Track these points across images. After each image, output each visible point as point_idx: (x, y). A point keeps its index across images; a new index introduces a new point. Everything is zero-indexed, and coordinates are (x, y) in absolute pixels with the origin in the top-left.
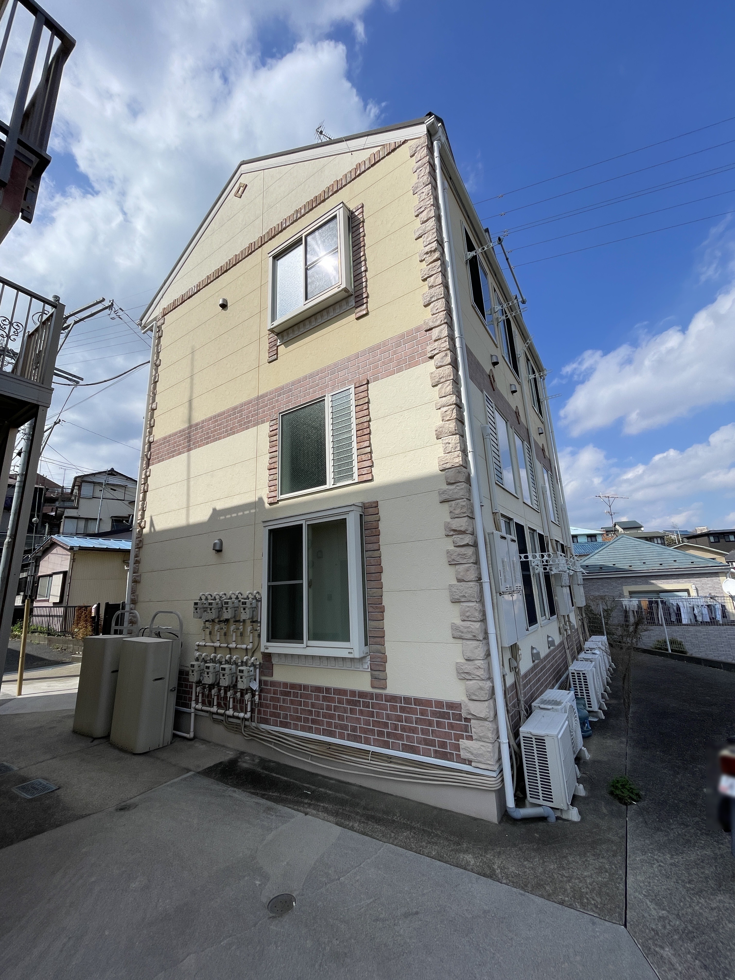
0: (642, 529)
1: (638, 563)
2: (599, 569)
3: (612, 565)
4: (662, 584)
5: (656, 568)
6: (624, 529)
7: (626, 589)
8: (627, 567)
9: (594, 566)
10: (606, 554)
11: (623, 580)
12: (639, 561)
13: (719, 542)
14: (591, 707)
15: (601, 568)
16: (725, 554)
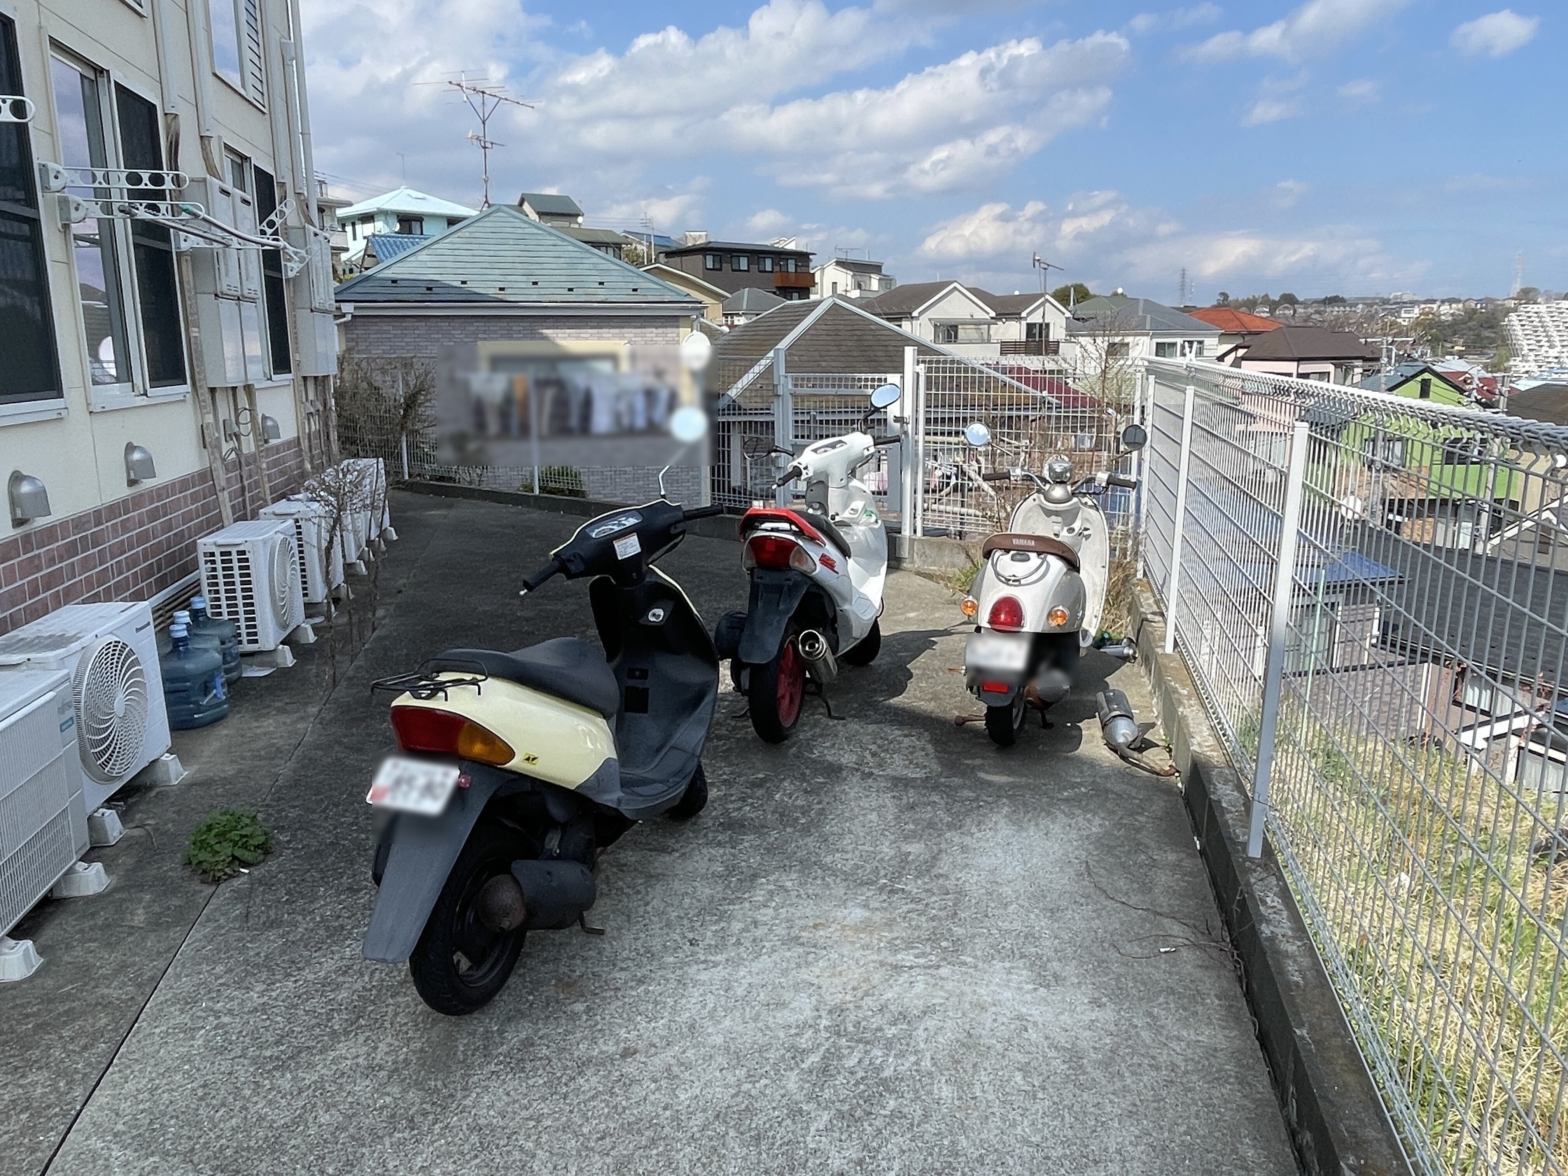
0: (580, 219)
1: (523, 283)
2: (424, 291)
3: (459, 284)
4: (565, 338)
5: (558, 298)
6: (541, 214)
7: (488, 348)
8: (492, 291)
9: (414, 283)
10: (449, 252)
11: (480, 324)
12: (524, 278)
13: (720, 269)
14: (256, 641)
15: (429, 289)
16: (723, 296)
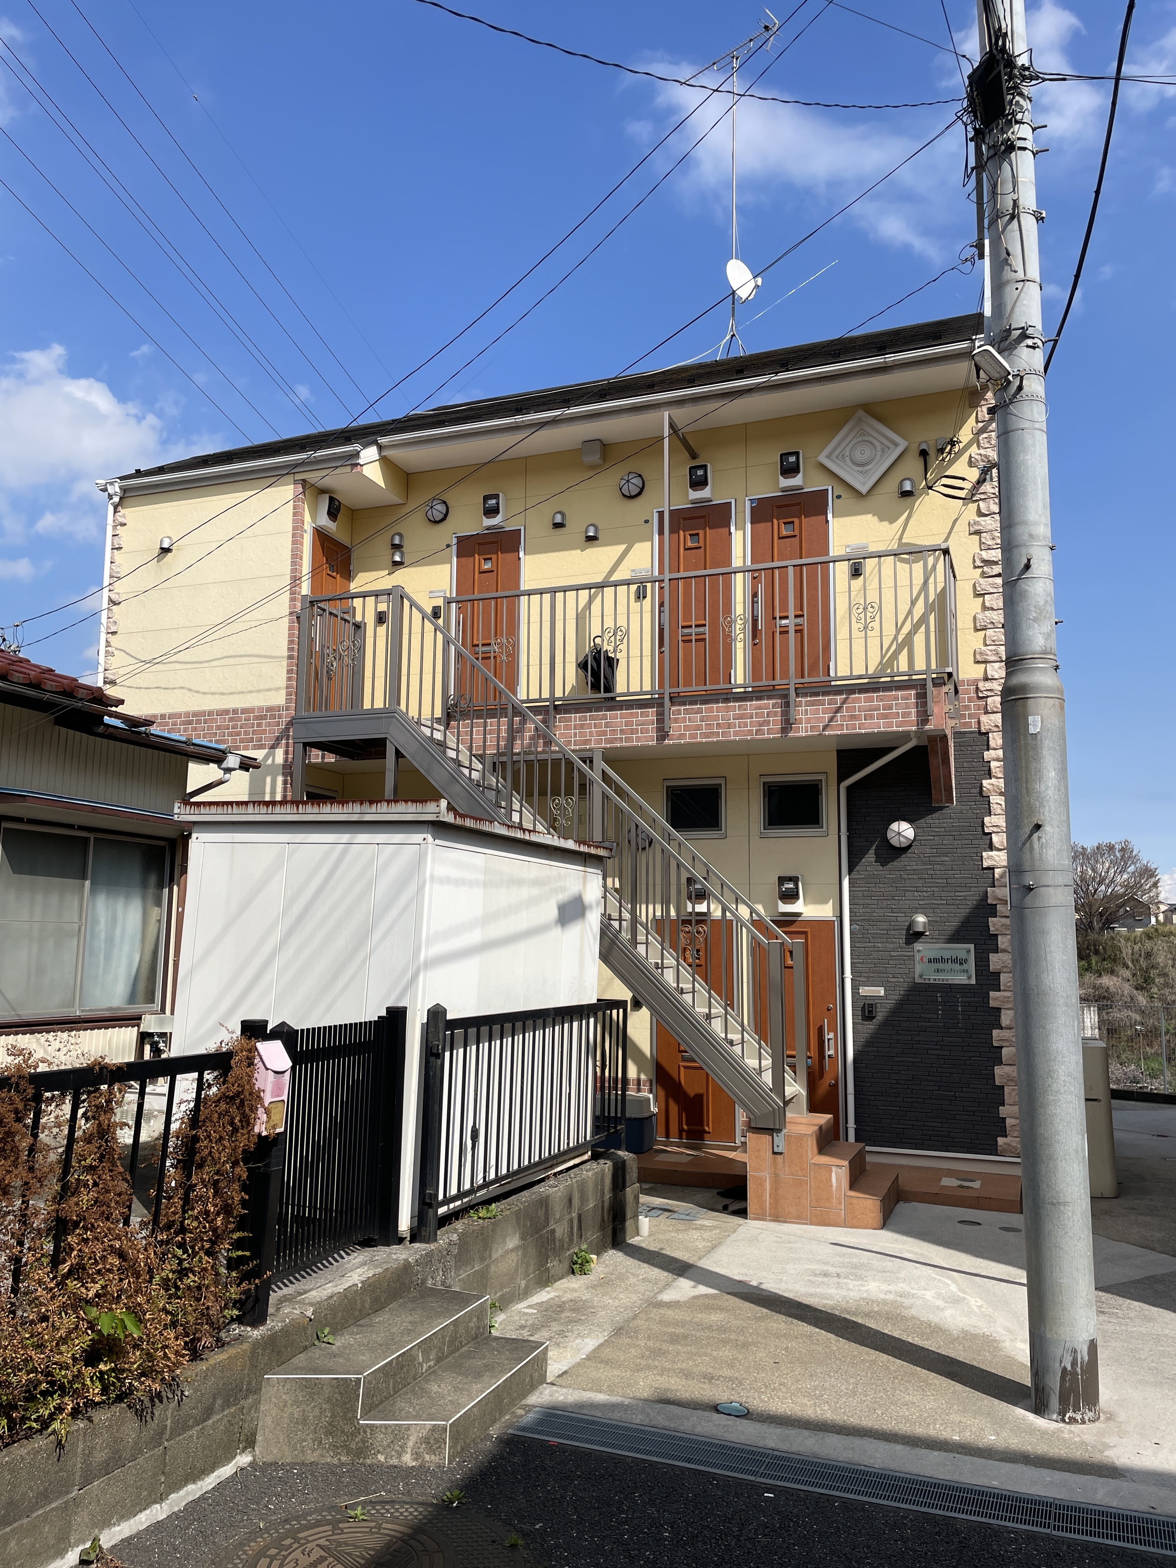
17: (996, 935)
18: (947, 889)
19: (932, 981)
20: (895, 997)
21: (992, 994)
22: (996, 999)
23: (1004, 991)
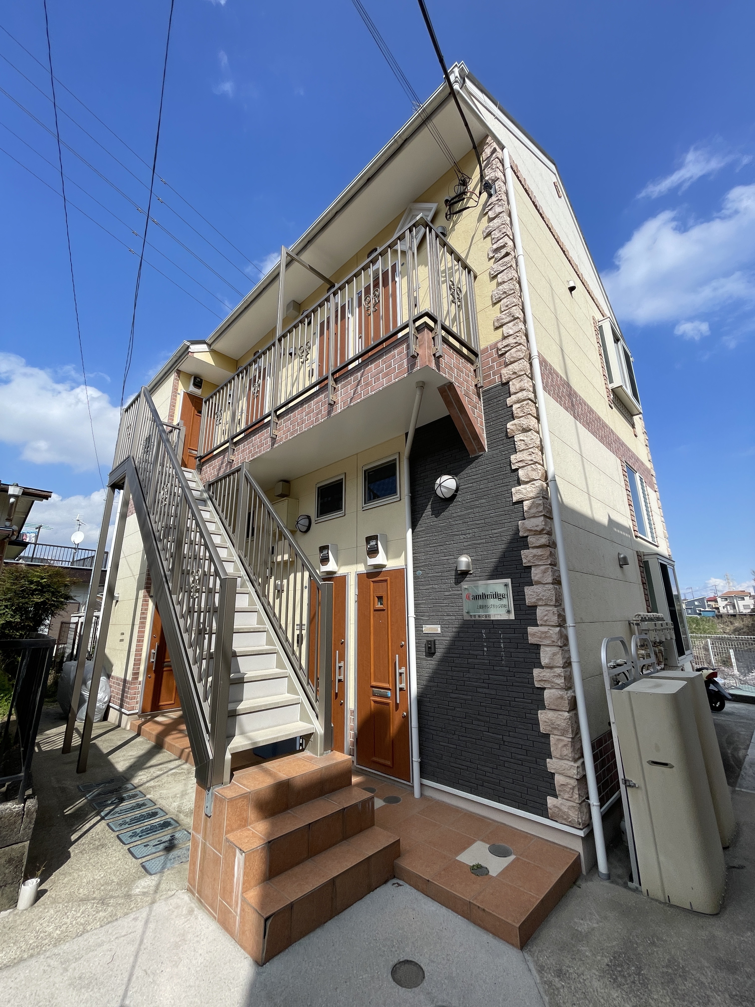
17: (530, 567)
18: (485, 529)
19: (477, 618)
20: (450, 634)
21: (531, 630)
22: (534, 635)
23: (541, 625)
